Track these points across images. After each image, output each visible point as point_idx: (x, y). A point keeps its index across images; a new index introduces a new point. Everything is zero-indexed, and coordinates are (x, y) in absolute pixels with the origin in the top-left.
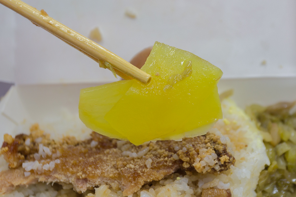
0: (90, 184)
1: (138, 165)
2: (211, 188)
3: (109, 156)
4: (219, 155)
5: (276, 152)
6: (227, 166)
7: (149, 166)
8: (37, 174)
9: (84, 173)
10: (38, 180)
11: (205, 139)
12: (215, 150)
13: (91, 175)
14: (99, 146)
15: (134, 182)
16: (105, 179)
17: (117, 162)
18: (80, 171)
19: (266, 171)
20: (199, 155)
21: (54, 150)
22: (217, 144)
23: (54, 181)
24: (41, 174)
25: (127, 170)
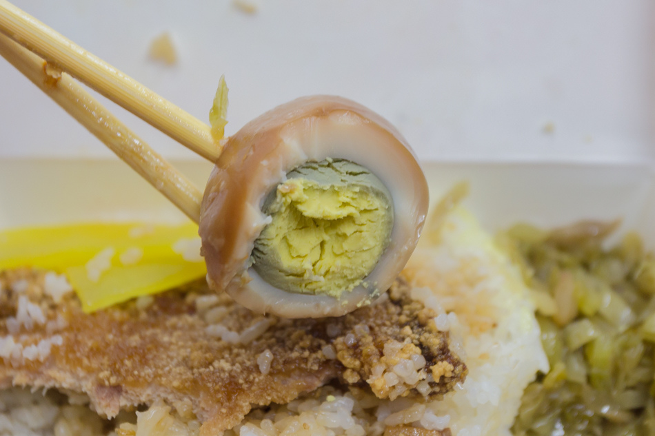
0: (127, 399)
1: (240, 364)
2: (405, 426)
3: (177, 333)
4: (430, 358)
5: (565, 341)
6: (448, 386)
7: (265, 368)
8: (11, 366)
9: (115, 372)
10: (11, 382)
11: (400, 314)
12: (420, 345)
13: (130, 379)
14: (155, 308)
15: (228, 404)
16: (162, 389)
17: (191, 352)
18: (106, 366)
19: (539, 387)
20: (383, 358)
21: (51, 312)
22: (426, 331)
23: (49, 385)
24: (20, 368)
25: (213, 373)
